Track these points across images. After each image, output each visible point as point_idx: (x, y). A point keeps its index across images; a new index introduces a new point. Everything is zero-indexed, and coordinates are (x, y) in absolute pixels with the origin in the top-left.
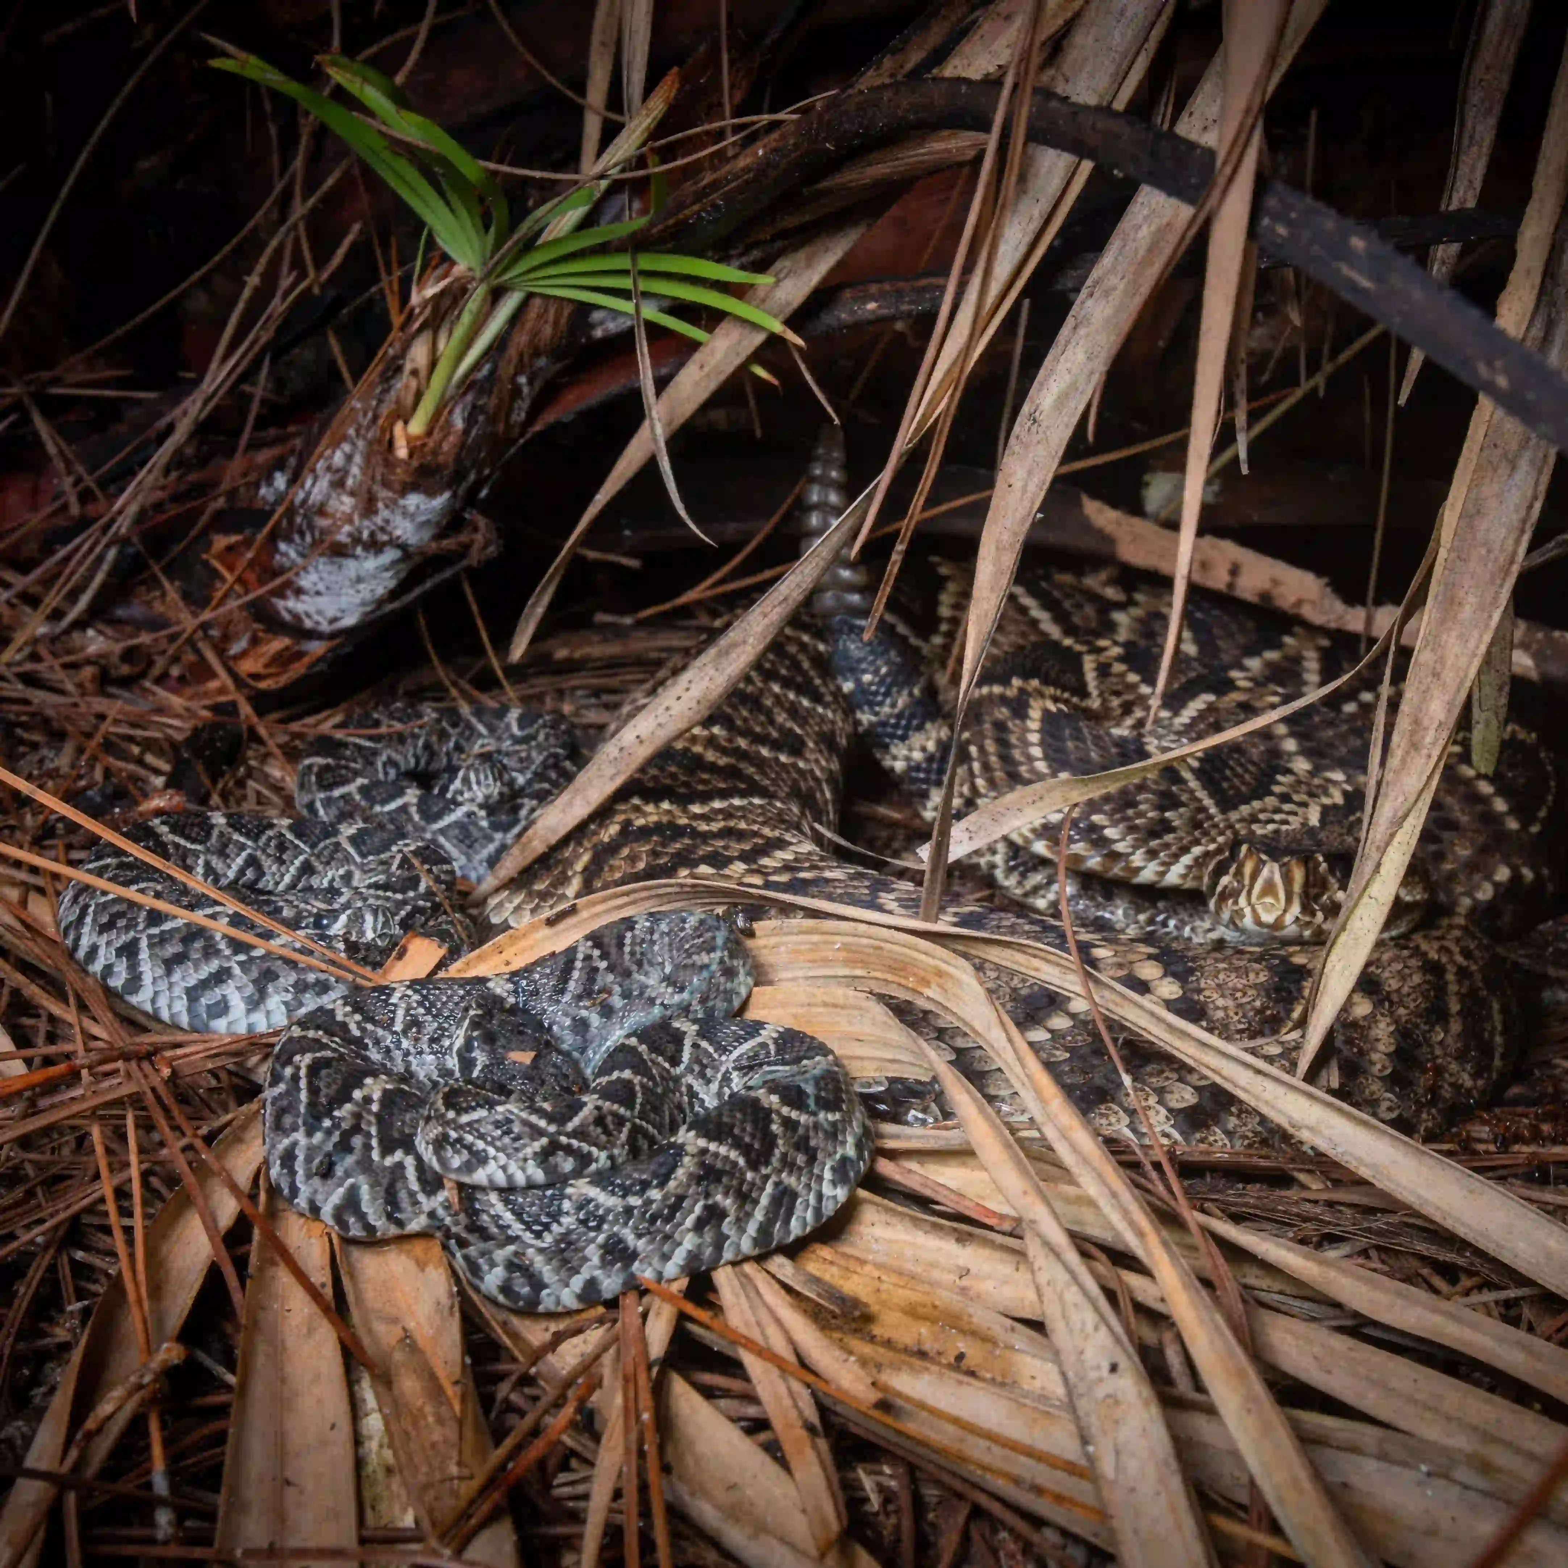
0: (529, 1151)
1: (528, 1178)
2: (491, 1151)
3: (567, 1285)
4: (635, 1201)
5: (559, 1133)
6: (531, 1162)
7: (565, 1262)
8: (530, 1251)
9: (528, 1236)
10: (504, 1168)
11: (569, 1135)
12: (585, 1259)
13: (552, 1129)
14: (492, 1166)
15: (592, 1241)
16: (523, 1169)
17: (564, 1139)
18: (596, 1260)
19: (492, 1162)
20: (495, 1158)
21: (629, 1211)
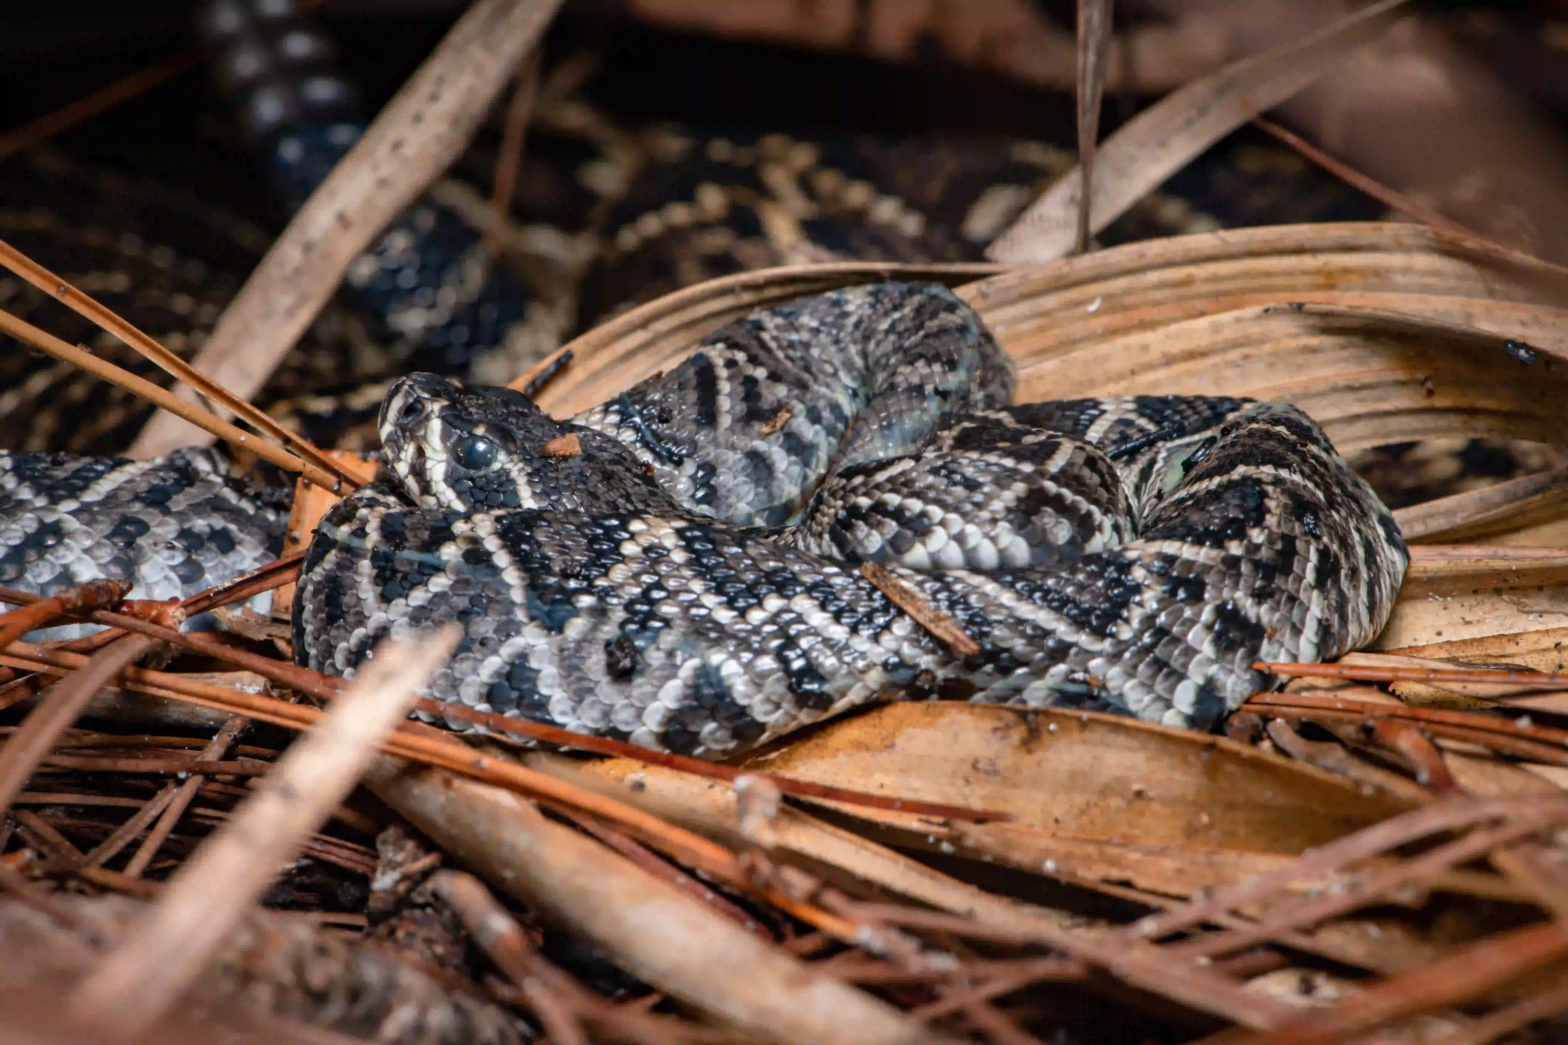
0: (997, 505)
1: (1002, 552)
2: (936, 513)
3: (1169, 705)
4: (1235, 548)
5: (1042, 474)
6: (1003, 525)
7: (1159, 665)
8: (1095, 663)
9: (1083, 639)
10: (960, 538)
11: (1054, 478)
12: (1190, 652)
13: (1027, 468)
14: (939, 540)
15: (1192, 622)
16: (994, 540)
17: (1051, 487)
18: (1207, 649)
19: (939, 531)
20: (943, 523)
21: (1232, 563)
